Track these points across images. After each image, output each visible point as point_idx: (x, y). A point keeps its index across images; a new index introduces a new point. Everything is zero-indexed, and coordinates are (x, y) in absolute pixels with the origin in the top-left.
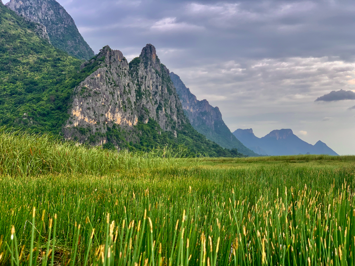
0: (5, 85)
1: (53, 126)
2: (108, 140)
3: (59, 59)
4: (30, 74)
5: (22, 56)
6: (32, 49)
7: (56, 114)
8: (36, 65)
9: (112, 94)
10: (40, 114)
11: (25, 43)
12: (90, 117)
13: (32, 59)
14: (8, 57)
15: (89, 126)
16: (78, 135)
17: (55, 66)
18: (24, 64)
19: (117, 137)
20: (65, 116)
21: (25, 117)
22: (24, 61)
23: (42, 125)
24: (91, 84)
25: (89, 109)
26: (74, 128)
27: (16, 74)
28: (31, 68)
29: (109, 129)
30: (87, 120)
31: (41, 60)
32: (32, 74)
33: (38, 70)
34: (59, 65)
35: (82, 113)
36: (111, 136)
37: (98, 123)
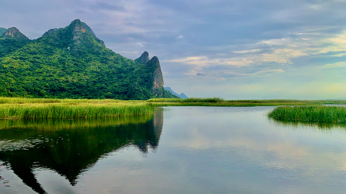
12: (158, 85)
15: (158, 88)
20: (152, 84)
22: (110, 59)
23: (144, 87)
25: (158, 81)
26: (155, 88)
27: (110, 65)
28: (114, 62)
31: (116, 59)
32: (116, 65)
34: (124, 61)
35: (156, 83)
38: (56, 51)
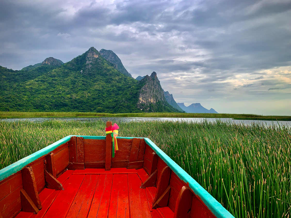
0: (110, 88)
1: (133, 103)
2: (150, 108)
3: (126, 78)
4: (117, 84)
5: (113, 77)
6: (116, 74)
7: (134, 99)
8: (119, 81)
9: (150, 92)
10: (128, 99)
11: (113, 72)
12: (144, 100)
13: (117, 78)
14: (109, 77)
15: (144, 103)
16: (141, 106)
17: (125, 81)
18: (115, 80)
19: (153, 107)
20: (137, 100)
21: (124, 100)
22: (115, 79)
23: (130, 103)
24: (144, 89)
25: (144, 97)
26: (140, 104)
27: (113, 84)
28: (117, 82)
29: (150, 104)
30: (144, 101)
31: (120, 79)
32: (118, 84)
33: (120, 82)
34: (127, 80)
35: (142, 99)
36: (151, 107)
37: (147, 102)
38: (71, 74)
